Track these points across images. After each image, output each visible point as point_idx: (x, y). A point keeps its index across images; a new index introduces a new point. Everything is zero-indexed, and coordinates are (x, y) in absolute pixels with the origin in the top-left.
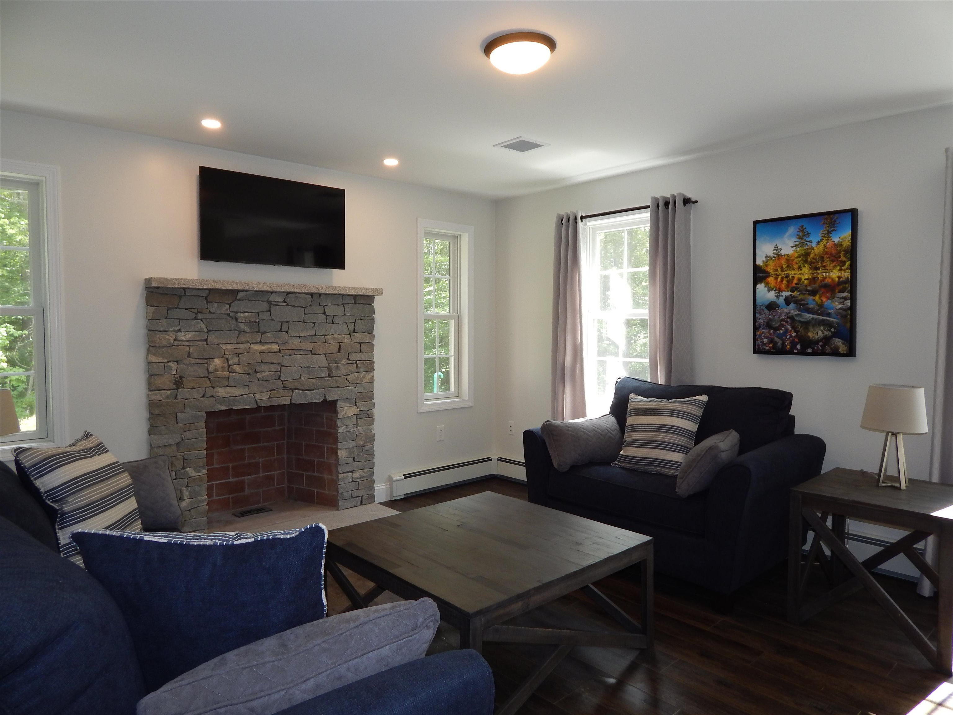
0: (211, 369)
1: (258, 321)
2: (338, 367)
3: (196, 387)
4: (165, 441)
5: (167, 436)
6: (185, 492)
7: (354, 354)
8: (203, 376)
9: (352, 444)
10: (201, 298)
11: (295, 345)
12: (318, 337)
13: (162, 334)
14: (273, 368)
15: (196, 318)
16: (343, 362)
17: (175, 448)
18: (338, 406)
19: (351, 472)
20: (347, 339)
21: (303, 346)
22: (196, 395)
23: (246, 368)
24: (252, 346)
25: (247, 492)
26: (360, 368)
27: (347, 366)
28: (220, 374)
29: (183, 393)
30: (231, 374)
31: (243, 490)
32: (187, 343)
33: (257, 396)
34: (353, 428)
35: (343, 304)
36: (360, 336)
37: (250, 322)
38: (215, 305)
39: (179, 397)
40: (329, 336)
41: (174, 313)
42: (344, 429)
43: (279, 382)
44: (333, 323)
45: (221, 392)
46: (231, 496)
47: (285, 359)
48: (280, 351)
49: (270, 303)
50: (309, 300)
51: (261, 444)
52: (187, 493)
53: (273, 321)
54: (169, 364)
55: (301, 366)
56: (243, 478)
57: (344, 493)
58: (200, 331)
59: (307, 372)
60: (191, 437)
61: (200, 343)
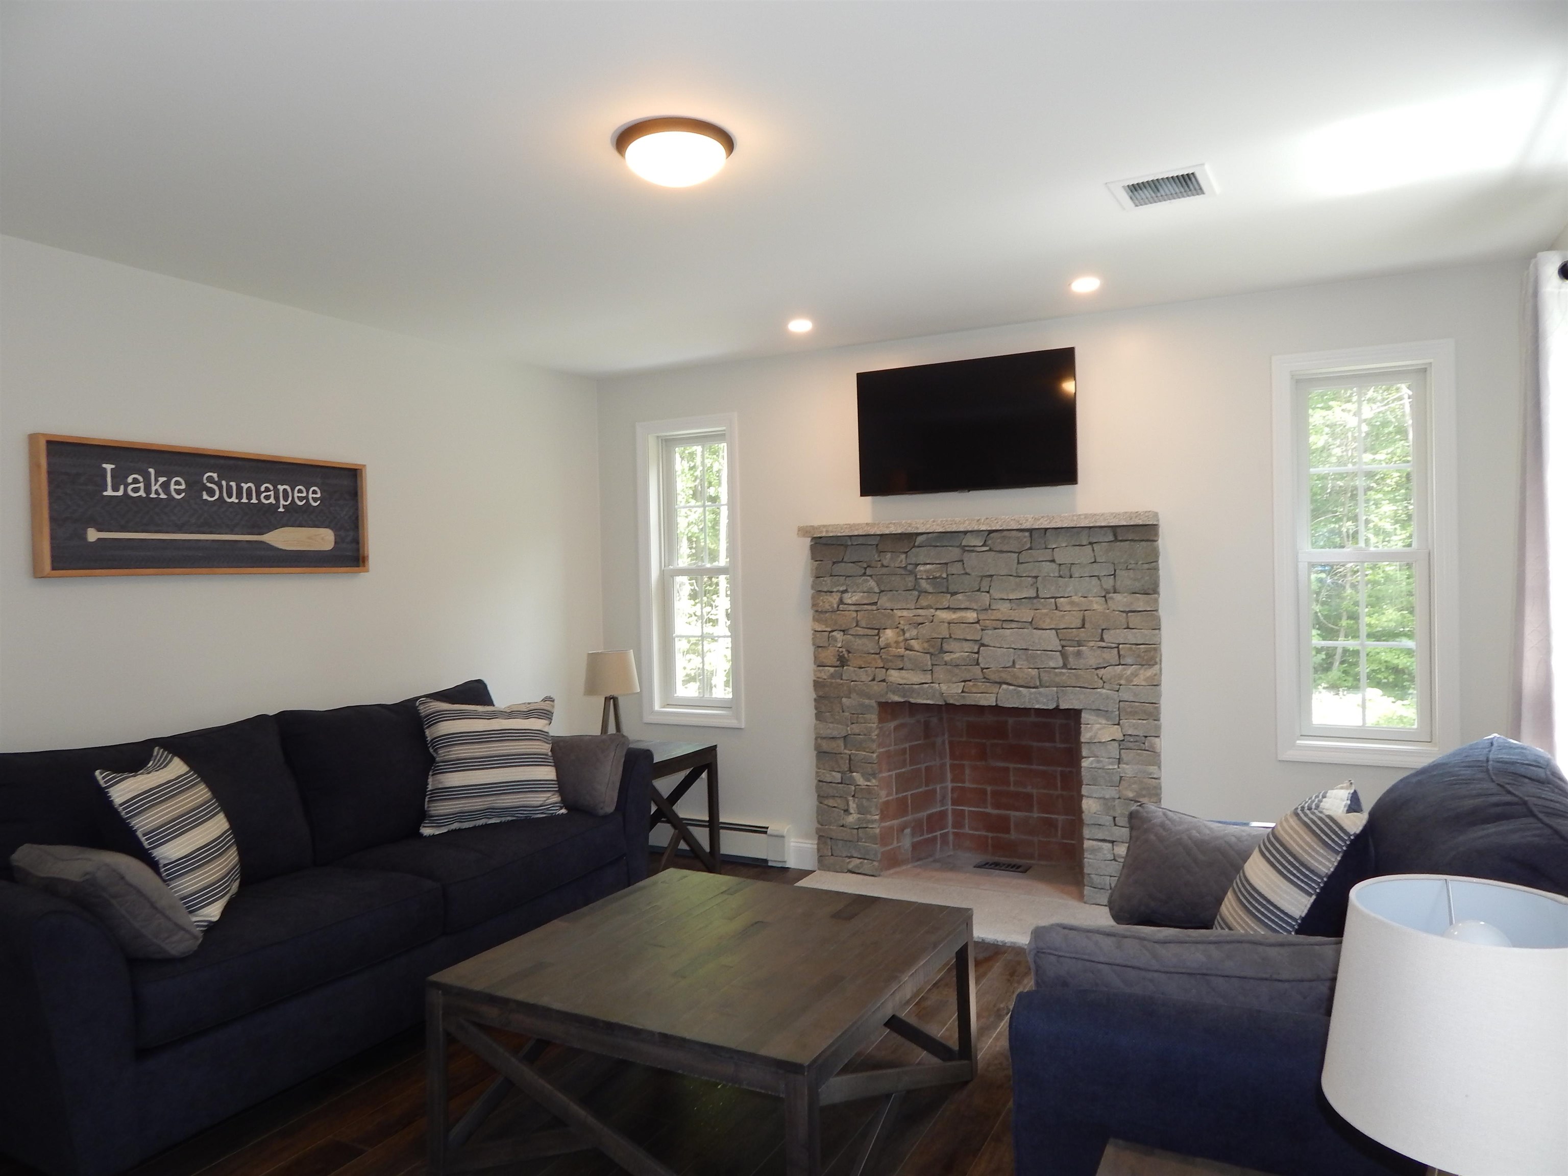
0: (882, 644)
1: (944, 575)
2: (1079, 654)
3: (863, 666)
4: (829, 731)
5: (831, 725)
6: (851, 803)
7: (1112, 632)
8: (873, 652)
9: (1110, 793)
10: (870, 547)
11: (1002, 614)
12: (1043, 600)
13: (826, 595)
14: (967, 646)
15: (864, 575)
16: (1092, 644)
17: (841, 743)
18: (1083, 721)
19: (1113, 842)
20: (1097, 605)
21: (1014, 615)
22: (864, 676)
23: (926, 645)
24: (939, 613)
25: (1013, 835)
26: (1124, 657)
27: (1099, 652)
28: (894, 650)
29: (849, 671)
30: (908, 652)
31: (1007, 831)
32: (853, 608)
33: (944, 687)
34: (1112, 764)
35: (1091, 543)
36: (1125, 600)
37: (935, 578)
38: (889, 555)
39: (844, 677)
40: (1062, 599)
41: (840, 568)
42: (1092, 763)
43: (978, 670)
44: (1071, 577)
45: (895, 676)
46: (990, 835)
47: (987, 634)
48: (978, 622)
49: (965, 549)
50: (1025, 540)
51: (1034, 767)
52: (855, 806)
53: (968, 576)
54: (834, 633)
55: (1013, 646)
56: (1008, 812)
57: (1093, 876)
58: (870, 591)
59: (1024, 657)
60: (857, 731)
61: (869, 607)
